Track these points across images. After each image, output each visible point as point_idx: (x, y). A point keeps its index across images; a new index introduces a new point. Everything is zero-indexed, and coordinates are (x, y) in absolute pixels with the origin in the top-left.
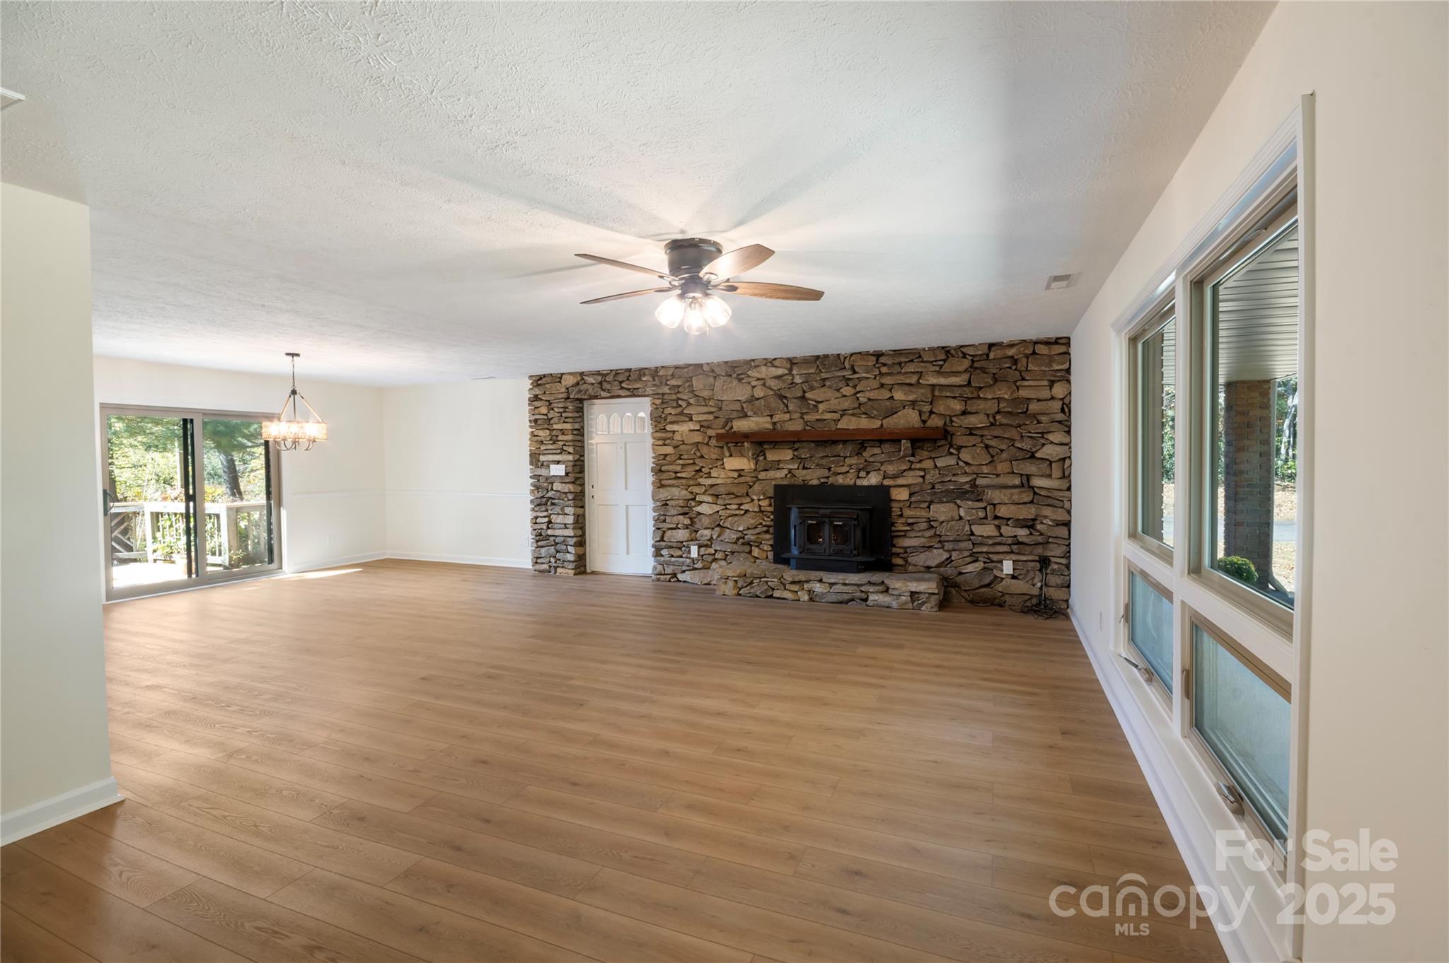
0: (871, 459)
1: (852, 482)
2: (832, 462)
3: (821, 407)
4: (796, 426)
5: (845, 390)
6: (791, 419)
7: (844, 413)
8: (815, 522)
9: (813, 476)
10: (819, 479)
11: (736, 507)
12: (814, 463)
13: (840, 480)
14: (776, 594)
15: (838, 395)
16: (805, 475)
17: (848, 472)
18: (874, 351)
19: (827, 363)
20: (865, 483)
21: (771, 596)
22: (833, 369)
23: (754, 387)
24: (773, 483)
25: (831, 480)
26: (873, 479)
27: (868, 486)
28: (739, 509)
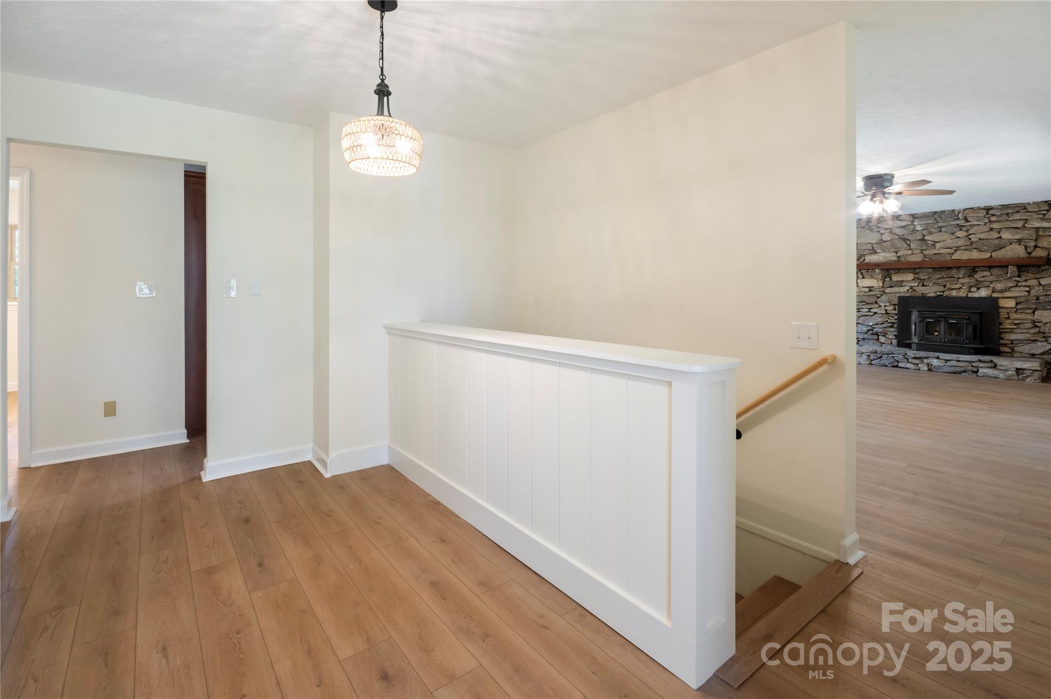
0: (982, 279)
1: (964, 295)
2: (947, 282)
3: (938, 245)
4: (918, 258)
5: (959, 234)
6: (912, 254)
7: (957, 249)
8: (933, 320)
9: (931, 291)
10: (935, 293)
11: (868, 310)
12: (931, 282)
13: (954, 293)
14: (901, 365)
15: (953, 237)
16: (924, 290)
17: (961, 288)
18: (985, 207)
19: (943, 216)
20: (976, 295)
21: (897, 366)
22: (949, 220)
23: (882, 234)
24: (898, 295)
25: (946, 294)
26: (983, 293)
27: (979, 298)
28: (869, 311)
